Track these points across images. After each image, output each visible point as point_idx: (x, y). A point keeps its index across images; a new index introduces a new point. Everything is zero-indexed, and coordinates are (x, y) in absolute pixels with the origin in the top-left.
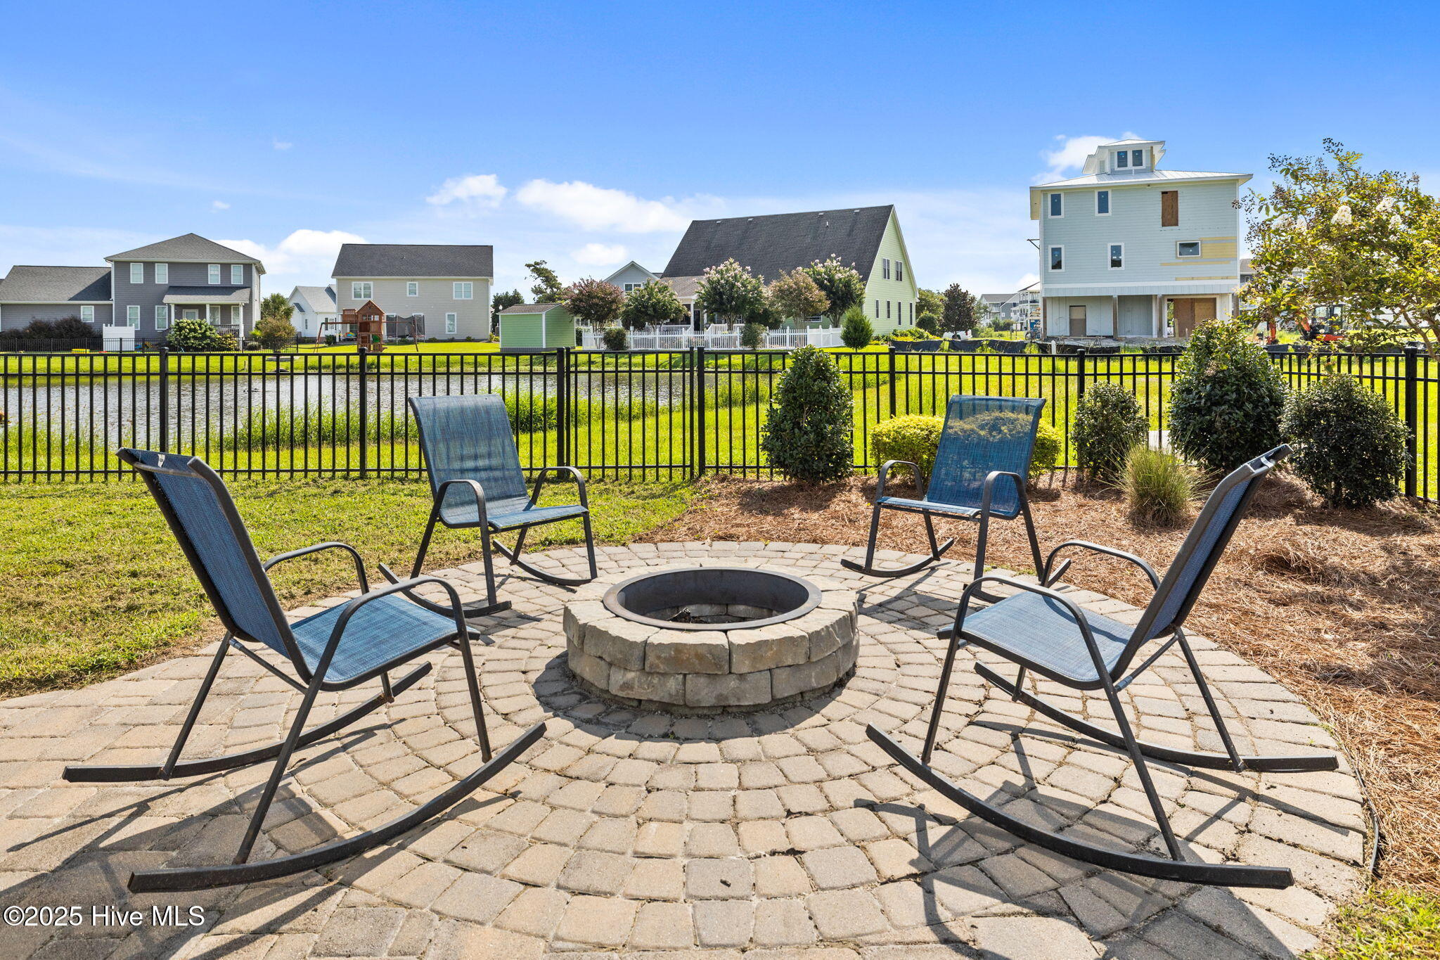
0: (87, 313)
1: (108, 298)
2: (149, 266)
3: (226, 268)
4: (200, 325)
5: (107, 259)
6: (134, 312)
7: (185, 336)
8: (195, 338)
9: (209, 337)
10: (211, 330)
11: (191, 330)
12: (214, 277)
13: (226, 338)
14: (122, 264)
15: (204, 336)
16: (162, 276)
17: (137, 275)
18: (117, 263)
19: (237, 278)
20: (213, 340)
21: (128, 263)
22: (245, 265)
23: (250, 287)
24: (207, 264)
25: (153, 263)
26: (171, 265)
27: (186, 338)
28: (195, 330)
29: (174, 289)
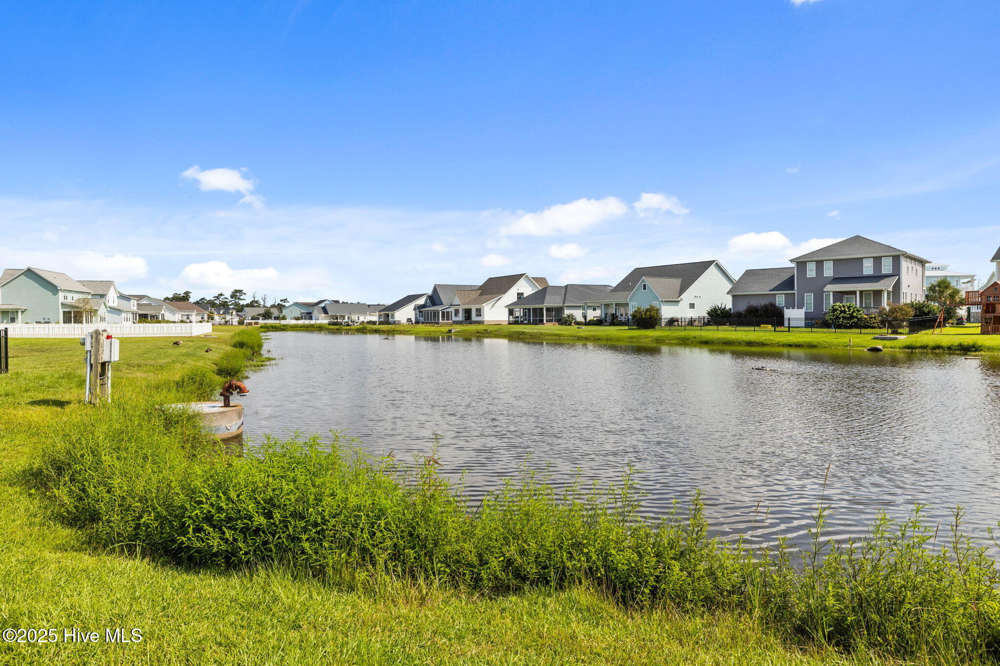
0: (780, 300)
1: (793, 289)
2: (820, 264)
3: (877, 260)
4: (849, 308)
5: (792, 261)
6: (809, 298)
7: (837, 316)
8: (844, 318)
9: (856, 317)
10: (859, 311)
11: (841, 312)
12: (868, 268)
13: (872, 318)
14: (801, 263)
15: (852, 317)
16: (829, 271)
17: (811, 271)
18: (798, 263)
19: (887, 267)
20: (860, 319)
21: (805, 262)
22: (893, 257)
23: (899, 275)
24: (862, 258)
25: (822, 261)
26: (835, 261)
27: (838, 318)
28: (844, 312)
29: (836, 280)
